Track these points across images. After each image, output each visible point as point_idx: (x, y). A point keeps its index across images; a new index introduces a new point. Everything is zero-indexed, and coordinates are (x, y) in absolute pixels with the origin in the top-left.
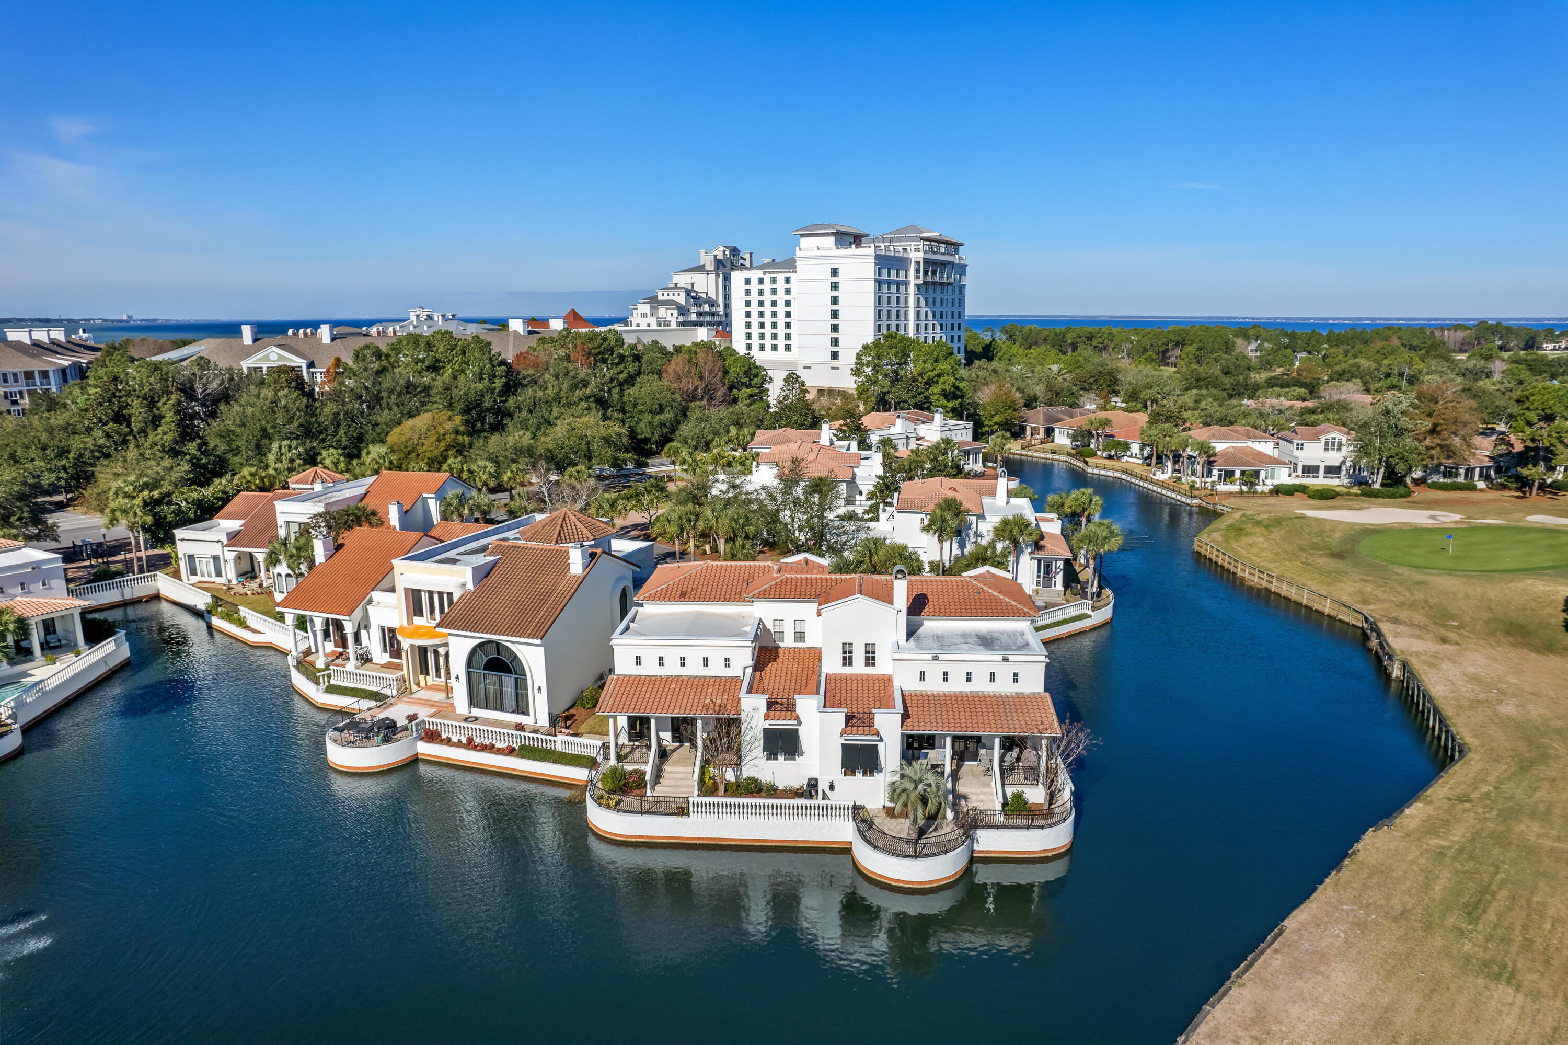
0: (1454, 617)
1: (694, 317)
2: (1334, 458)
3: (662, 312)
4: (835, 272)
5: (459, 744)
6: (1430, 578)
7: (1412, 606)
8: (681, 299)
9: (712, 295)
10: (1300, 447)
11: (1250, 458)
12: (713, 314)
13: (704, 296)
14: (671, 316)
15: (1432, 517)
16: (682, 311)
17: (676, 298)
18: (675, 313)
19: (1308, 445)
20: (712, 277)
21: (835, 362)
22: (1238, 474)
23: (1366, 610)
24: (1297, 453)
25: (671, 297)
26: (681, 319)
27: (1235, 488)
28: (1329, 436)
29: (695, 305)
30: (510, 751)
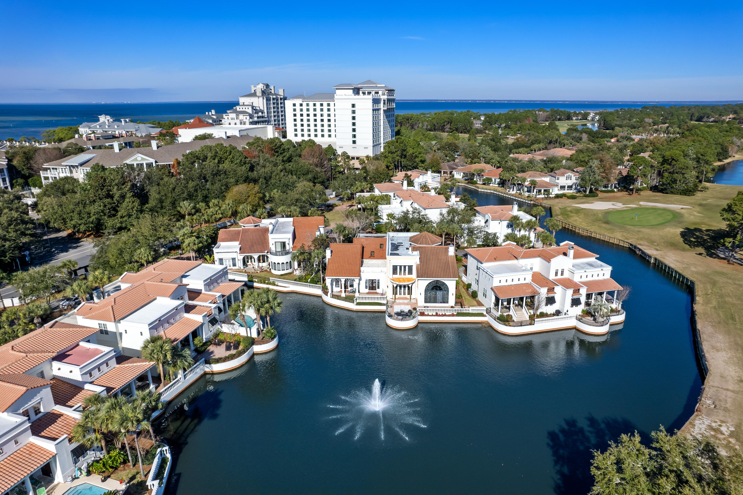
0: (655, 242)
1: (256, 119)
2: (570, 183)
3: (241, 117)
4: (353, 106)
5: (432, 315)
6: (641, 230)
7: (641, 239)
8: (250, 111)
9: (262, 108)
10: (558, 179)
11: (544, 184)
12: (263, 117)
13: (258, 108)
14: (247, 119)
15: (613, 204)
16: (251, 116)
17: (247, 110)
18: (248, 117)
19: (561, 178)
20: (261, 99)
21: (354, 145)
22: (543, 191)
23: (630, 241)
24: (557, 181)
25: (244, 110)
26: (251, 120)
27: (543, 196)
28: (568, 174)
29: (256, 113)
30: (453, 315)
